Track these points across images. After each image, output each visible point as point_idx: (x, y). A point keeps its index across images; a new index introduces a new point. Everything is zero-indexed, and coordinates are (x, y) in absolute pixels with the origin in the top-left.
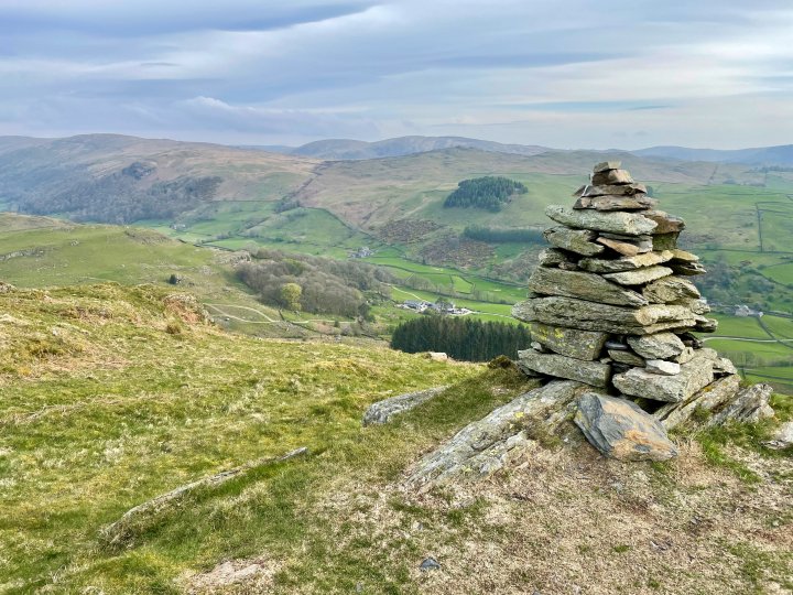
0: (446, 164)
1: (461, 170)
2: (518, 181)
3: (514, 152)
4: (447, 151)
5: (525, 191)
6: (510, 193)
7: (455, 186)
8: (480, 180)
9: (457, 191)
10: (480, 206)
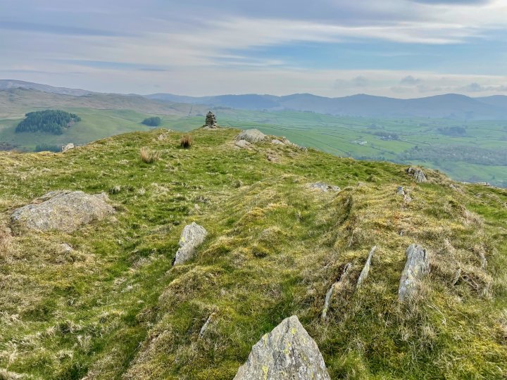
0: (12, 101)
1: (26, 105)
2: (73, 113)
3: (64, 93)
4: (11, 91)
5: (79, 120)
6: (68, 121)
7: (23, 116)
8: (43, 112)
9: (25, 120)
10: (46, 130)
